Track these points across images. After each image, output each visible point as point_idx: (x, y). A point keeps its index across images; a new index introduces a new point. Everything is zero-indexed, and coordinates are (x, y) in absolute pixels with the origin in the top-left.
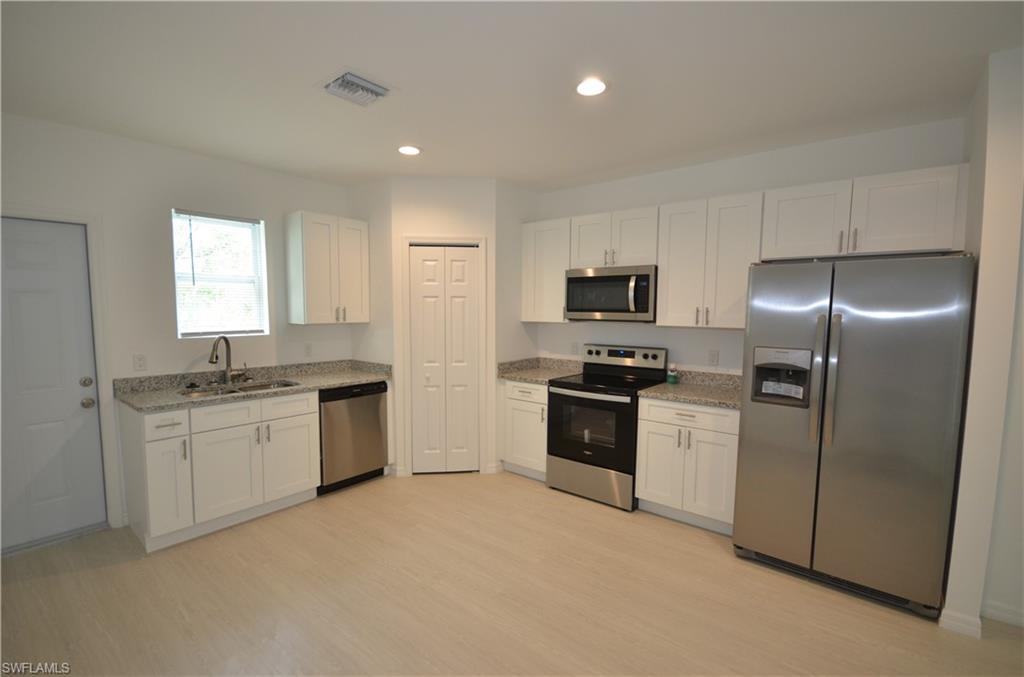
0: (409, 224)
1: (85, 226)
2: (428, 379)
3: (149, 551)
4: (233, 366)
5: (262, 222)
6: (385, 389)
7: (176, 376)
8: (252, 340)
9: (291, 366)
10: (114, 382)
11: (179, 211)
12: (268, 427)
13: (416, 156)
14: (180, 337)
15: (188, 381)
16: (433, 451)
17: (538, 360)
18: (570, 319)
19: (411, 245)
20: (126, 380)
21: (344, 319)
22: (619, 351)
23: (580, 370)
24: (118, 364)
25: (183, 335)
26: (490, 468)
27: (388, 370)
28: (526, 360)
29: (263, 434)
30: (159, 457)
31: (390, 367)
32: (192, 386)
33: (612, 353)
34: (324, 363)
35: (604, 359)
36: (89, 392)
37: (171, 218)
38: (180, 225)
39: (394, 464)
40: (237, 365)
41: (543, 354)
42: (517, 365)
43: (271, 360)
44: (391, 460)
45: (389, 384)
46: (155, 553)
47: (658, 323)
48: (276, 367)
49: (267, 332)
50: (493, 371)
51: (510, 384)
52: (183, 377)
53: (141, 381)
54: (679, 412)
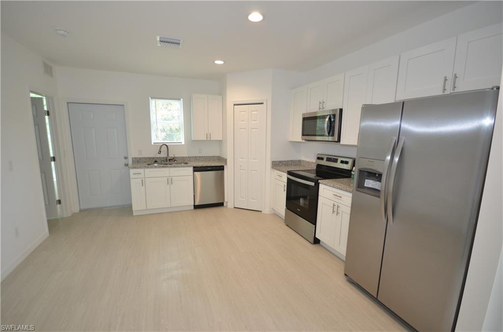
0: (235, 95)
1: (123, 105)
2: (241, 166)
3: (134, 214)
4: (170, 156)
5: (182, 100)
6: (223, 169)
7: (151, 158)
8: (178, 146)
9: (192, 157)
10: (132, 158)
11: (152, 98)
12: (172, 179)
13: (222, 64)
15: (155, 160)
16: (242, 199)
17: (300, 161)
18: (305, 140)
19: (234, 105)
20: (135, 158)
21: (210, 138)
22: (331, 158)
23: (315, 168)
24: (134, 154)
25: (154, 143)
26: (267, 211)
27: (225, 161)
28: (291, 161)
29: (170, 181)
30: (135, 184)
31: (226, 160)
33: (329, 160)
34: (206, 157)
35: (324, 163)
36: (125, 161)
37: (149, 100)
38: (153, 102)
39: (227, 202)
40: (171, 155)
41: (303, 158)
42: (285, 163)
43: (185, 154)
44: (226, 200)
45: (225, 167)
46: (136, 216)
47: (342, 142)
48: (186, 157)
49: (183, 143)
50: (269, 165)
51: (276, 171)
52: (153, 158)
53: (140, 158)
54: (335, 194)
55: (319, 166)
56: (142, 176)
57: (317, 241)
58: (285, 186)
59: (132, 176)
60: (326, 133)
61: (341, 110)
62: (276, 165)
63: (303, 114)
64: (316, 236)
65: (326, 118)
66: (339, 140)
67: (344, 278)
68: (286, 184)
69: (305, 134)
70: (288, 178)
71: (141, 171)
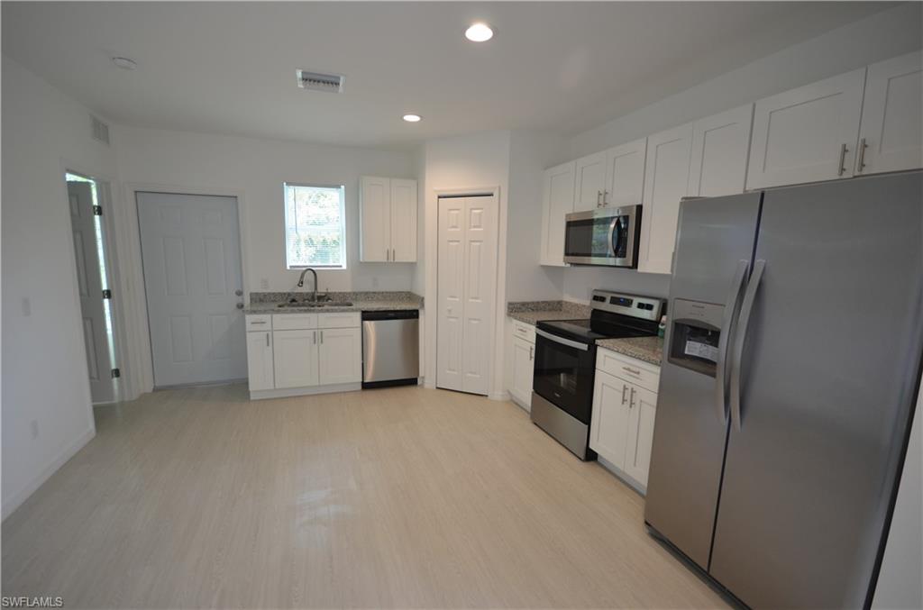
0: (441, 179)
1: (236, 197)
2: (450, 311)
3: (252, 398)
4: (319, 290)
5: (343, 187)
6: (417, 317)
7: (285, 294)
8: (335, 273)
9: (361, 293)
10: (251, 294)
11: (288, 184)
12: (322, 333)
13: (418, 122)
14: (288, 268)
15: (292, 297)
16: (451, 372)
17: (560, 303)
18: (571, 264)
19: (439, 197)
20: (257, 294)
21: (394, 259)
22: (620, 299)
23: (588, 316)
24: (253, 286)
25: (291, 267)
26: (497, 395)
27: (421, 300)
28: (543, 302)
29: (318, 338)
30: (254, 341)
31: (423, 299)
32: (293, 300)
33: (615, 301)
34: (387, 293)
35: (606, 306)
36: (239, 299)
37: (283, 188)
38: (289, 192)
39: (423, 378)
40: (322, 290)
42: (532, 306)
43: (346, 287)
44: (421, 374)
45: (421, 312)
46: (255, 401)
47: (641, 269)
48: (350, 293)
49: (344, 267)
50: (503, 309)
51: (515, 321)
52: (289, 294)
53: (265, 295)
54: (627, 366)
55: (596, 313)
56: (267, 327)
57: (591, 456)
58: (531, 349)
59: (249, 326)
60: (610, 251)
61: (640, 208)
62: (515, 309)
63: (567, 215)
64: (591, 447)
65: (610, 223)
66: (635, 265)
67: (643, 530)
68: (534, 347)
69: (570, 252)
70: (538, 335)
71: (266, 317)
